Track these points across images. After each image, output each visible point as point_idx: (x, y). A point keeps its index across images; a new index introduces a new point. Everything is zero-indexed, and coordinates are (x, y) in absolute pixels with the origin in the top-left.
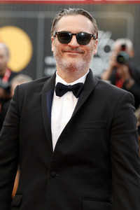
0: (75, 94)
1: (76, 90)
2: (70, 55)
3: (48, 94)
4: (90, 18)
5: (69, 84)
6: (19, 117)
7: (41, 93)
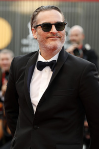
4: (59, 11)
7: (26, 67)
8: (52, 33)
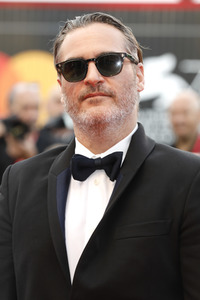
0: (109, 174)
1: (111, 165)
2: (91, 103)
3: (61, 177)
5: (97, 156)
6: (11, 225)
7: (47, 177)
8: (87, 83)
